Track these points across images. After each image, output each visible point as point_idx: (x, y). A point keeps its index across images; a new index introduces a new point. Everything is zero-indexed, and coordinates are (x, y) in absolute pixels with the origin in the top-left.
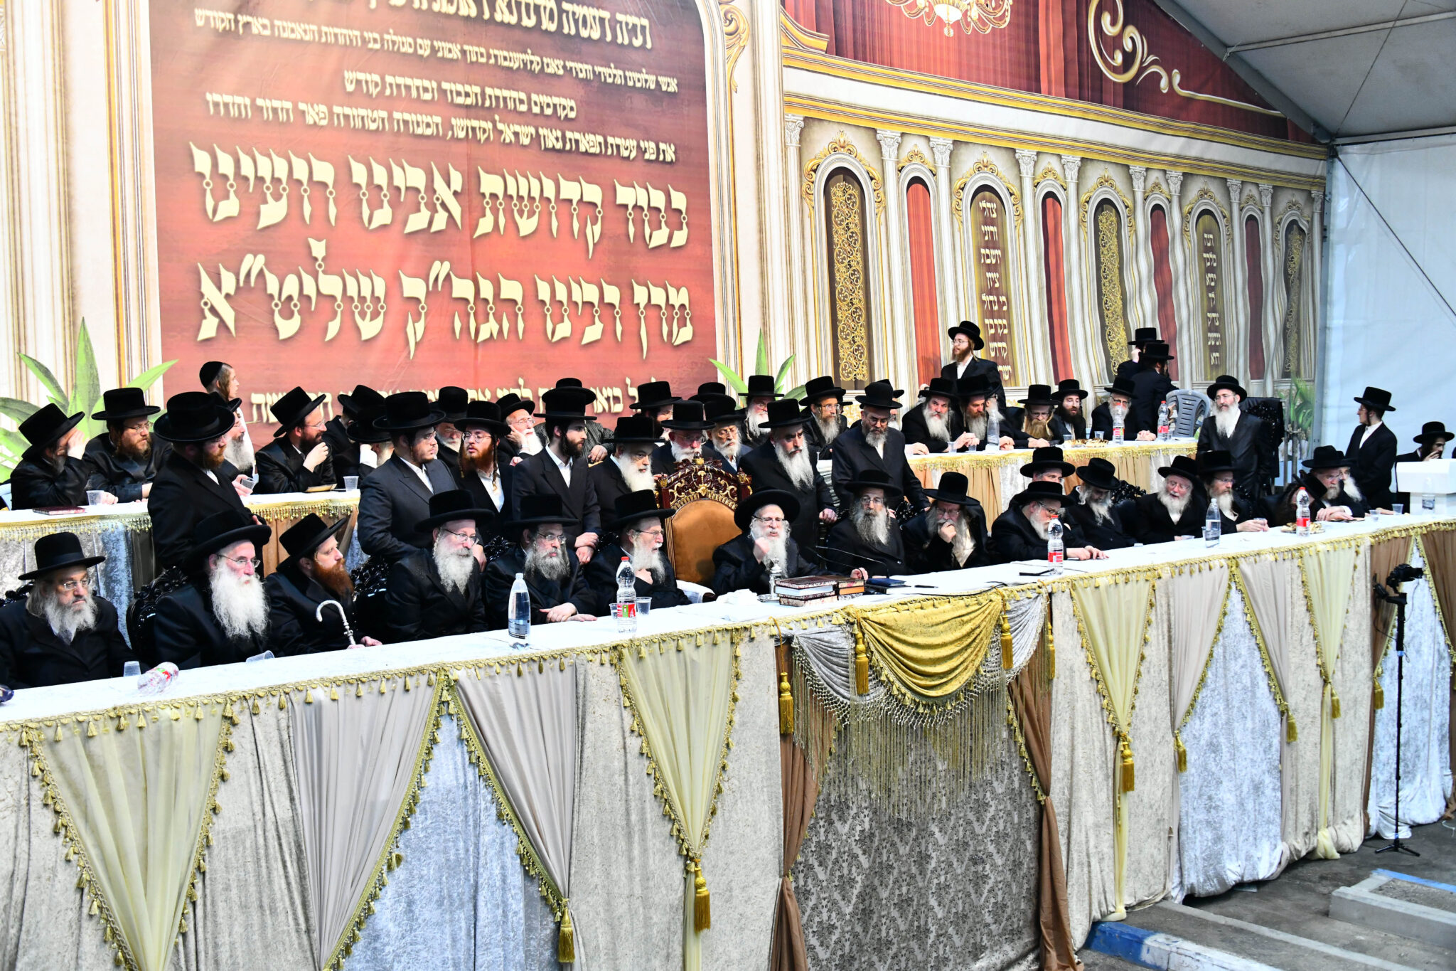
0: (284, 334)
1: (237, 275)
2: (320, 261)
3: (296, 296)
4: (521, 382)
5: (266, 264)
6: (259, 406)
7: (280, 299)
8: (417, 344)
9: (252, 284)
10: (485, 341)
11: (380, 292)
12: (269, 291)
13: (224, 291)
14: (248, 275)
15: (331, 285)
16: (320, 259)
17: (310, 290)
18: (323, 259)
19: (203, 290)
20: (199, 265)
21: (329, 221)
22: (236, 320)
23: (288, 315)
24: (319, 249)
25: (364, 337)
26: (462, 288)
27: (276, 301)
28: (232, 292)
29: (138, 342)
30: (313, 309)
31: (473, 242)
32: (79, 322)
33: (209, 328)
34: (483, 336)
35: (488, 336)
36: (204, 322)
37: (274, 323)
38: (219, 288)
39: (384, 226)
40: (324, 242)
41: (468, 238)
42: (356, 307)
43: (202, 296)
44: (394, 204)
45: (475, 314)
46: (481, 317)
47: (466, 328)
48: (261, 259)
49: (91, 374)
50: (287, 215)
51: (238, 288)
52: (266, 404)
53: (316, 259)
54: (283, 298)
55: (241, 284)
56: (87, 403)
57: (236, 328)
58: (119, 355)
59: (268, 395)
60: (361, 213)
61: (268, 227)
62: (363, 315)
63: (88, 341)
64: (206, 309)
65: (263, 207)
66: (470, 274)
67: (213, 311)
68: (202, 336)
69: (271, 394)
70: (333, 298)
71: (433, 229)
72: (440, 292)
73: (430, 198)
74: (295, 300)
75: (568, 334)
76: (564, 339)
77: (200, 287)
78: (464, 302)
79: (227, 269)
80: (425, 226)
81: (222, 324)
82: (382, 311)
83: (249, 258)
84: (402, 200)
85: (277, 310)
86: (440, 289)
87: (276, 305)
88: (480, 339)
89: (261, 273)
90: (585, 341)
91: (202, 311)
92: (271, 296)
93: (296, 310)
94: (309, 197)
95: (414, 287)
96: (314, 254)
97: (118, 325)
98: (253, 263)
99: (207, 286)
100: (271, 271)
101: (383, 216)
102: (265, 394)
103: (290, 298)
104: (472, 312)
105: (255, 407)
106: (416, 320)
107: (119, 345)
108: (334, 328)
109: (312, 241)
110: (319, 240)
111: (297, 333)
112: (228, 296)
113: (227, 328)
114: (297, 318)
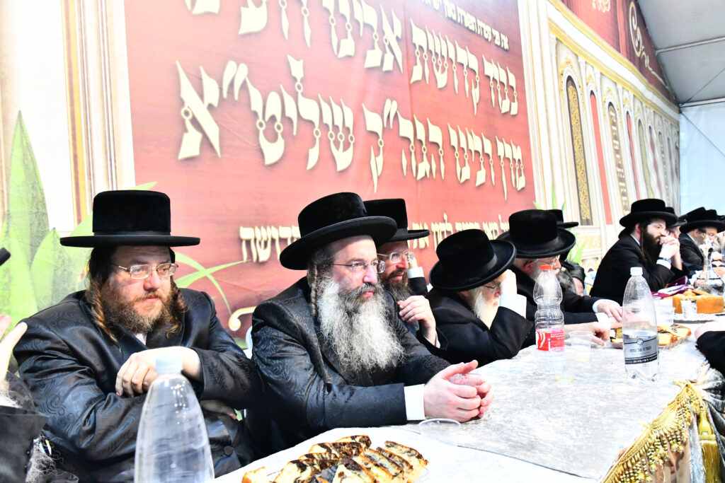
0: (270, 160)
1: (220, 83)
2: (298, 83)
3: (279, 117)
4: (445, 217)
5: (249, 76)
6: (248, 242)
7: (264, 118)
8: (379, 178)
9: (236, 97)
10: (422, 179)
11: (349, 124)
12: (253, 108)
13: (207, 101)
14: (232, 85)
15: (309, 109)
16: (299, 79)
17: (291, 112)
18: (302, 81)
19: (183, 95)
20: (177, 63)
21: (304, 40)
22: (221, 138)
23: (273, 138)
24: (297, 69)
25: (340, 168)
26: (406, 129)
27: (260, 120)
28: (215, 104)
29: (103, 155)
30: (295, 133)
31: (410, 86)
32: (13, 117)
33: (191, 145)
34: (421, 175)
35: (423, 175)
36: (185, 135)
37: (259, 145)
38: (202, 96)
39: (349, 57)
40: (302, 61)
41: (407, 83)
42: (331, 136)
43: (182, 103)
44: (356, 38)
45: (415, 152)
46: (419, 157)
47: (409, 166)
48: (244, 69)
49: (34, 198)
50: (267, 25)
51: (221, 98)
52: (255, 240)
53: (295, 79)
54: (267, 117)
55: (225, 95)
56: (28, 241)
57: (221, 147)
58: (76, 171)
59: (257, 228)
60: (331, 39)
61: (249, 34)
62: (337, 144)
63: (27, 148)
64: (187, 120)
65: (243, 10)
66: (410, 116)
67: (195, 122)
68: (183, 154)
69: (260, 228)
70: (311, 123)
71: (385, 69)
72: (391, 128)
73: (381, 38)
74: (278, 122)
75: (468, 177)
76: (467, 180)
77: (179, 91)
78: (406, 141)
79: (210, 74)
80: (378, 64)
81: (206, 141)
82: (352, 143)
83: (231, 66)
84: (361, 34)
85: (261, 130)
86: (391, 127)
87: (261, 125)
88: (419, 178)
89: (244, 86)
90: (477, 184)
91: (183, 121)
92: (255, 114)
93: (279, 132)
94: (286, 11)
95: (374, 123)
96: (294, 74)
97: (74, 129)
98: (236, 72)
99: (188, 92)
100: (254, 85)
101: (348, 47)
102: (254, 228)
103: (273, 118)
104: (413, 151)
105: (244, 244)
106: (377, 155)
107: (75, 157)
108: (314, 155)
109: (291, 59)
110: (298, 60)
111: (282, 159)
112: (210, 107)
113: (211, 146)
114: (281, 141)
